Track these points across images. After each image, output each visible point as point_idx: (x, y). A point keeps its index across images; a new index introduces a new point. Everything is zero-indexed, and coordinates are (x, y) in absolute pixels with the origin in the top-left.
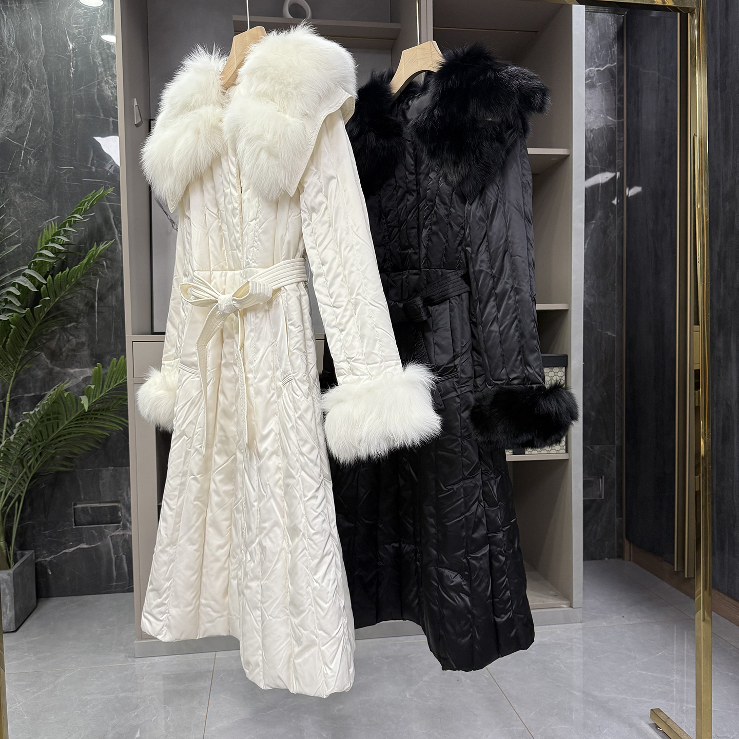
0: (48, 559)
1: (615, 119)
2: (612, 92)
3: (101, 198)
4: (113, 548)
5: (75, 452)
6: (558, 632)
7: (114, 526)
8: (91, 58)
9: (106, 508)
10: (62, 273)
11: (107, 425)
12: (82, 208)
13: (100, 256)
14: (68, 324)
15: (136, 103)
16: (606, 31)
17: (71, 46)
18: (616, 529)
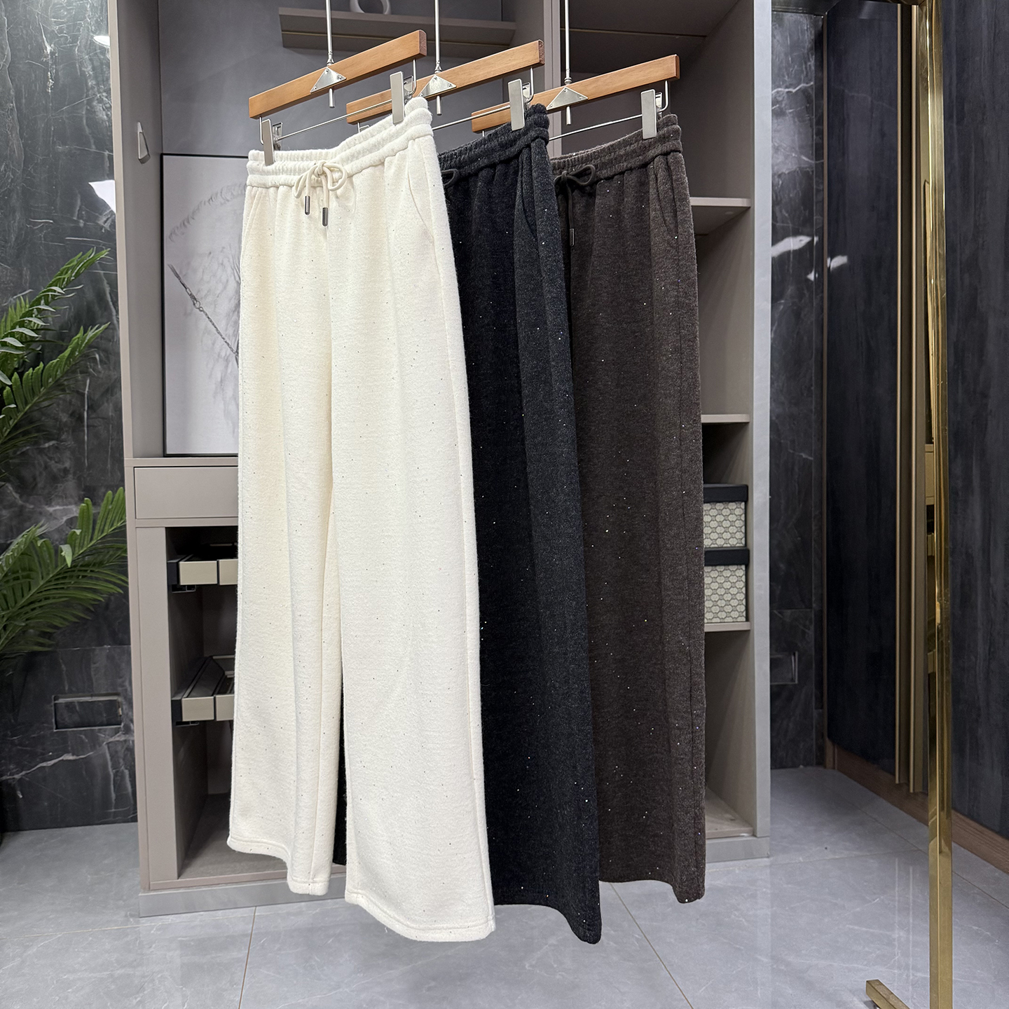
0: (17, 777)
1: (812, 159)
2: (807, 122)
3: (91, 264)
4: (111, 759)
5: (55, 623)
6: (737, 872)
7: (112, 729)
8: (77, 65)
9: (100, 704)
10: (33, 370)
11: (101, 586)
12: (64, 278)
13: (89, 346)
14: (45, 443)
15: (140, 130)
16: (799, 39)
17: (49, 49)
18: (814, 726)
